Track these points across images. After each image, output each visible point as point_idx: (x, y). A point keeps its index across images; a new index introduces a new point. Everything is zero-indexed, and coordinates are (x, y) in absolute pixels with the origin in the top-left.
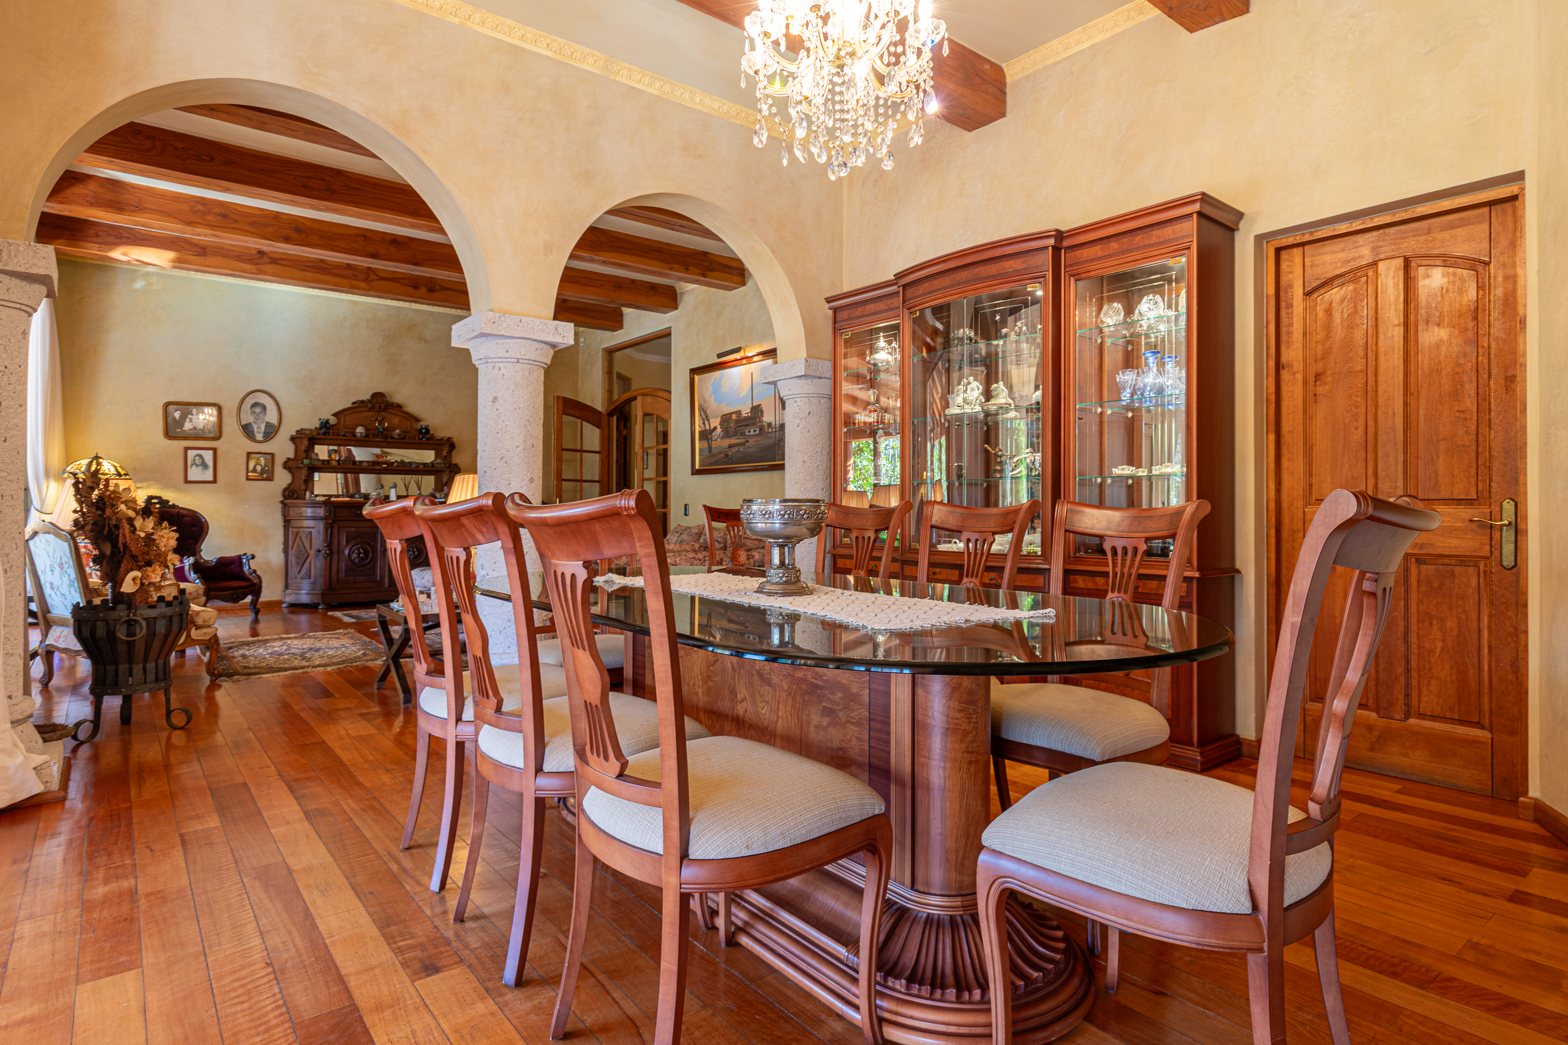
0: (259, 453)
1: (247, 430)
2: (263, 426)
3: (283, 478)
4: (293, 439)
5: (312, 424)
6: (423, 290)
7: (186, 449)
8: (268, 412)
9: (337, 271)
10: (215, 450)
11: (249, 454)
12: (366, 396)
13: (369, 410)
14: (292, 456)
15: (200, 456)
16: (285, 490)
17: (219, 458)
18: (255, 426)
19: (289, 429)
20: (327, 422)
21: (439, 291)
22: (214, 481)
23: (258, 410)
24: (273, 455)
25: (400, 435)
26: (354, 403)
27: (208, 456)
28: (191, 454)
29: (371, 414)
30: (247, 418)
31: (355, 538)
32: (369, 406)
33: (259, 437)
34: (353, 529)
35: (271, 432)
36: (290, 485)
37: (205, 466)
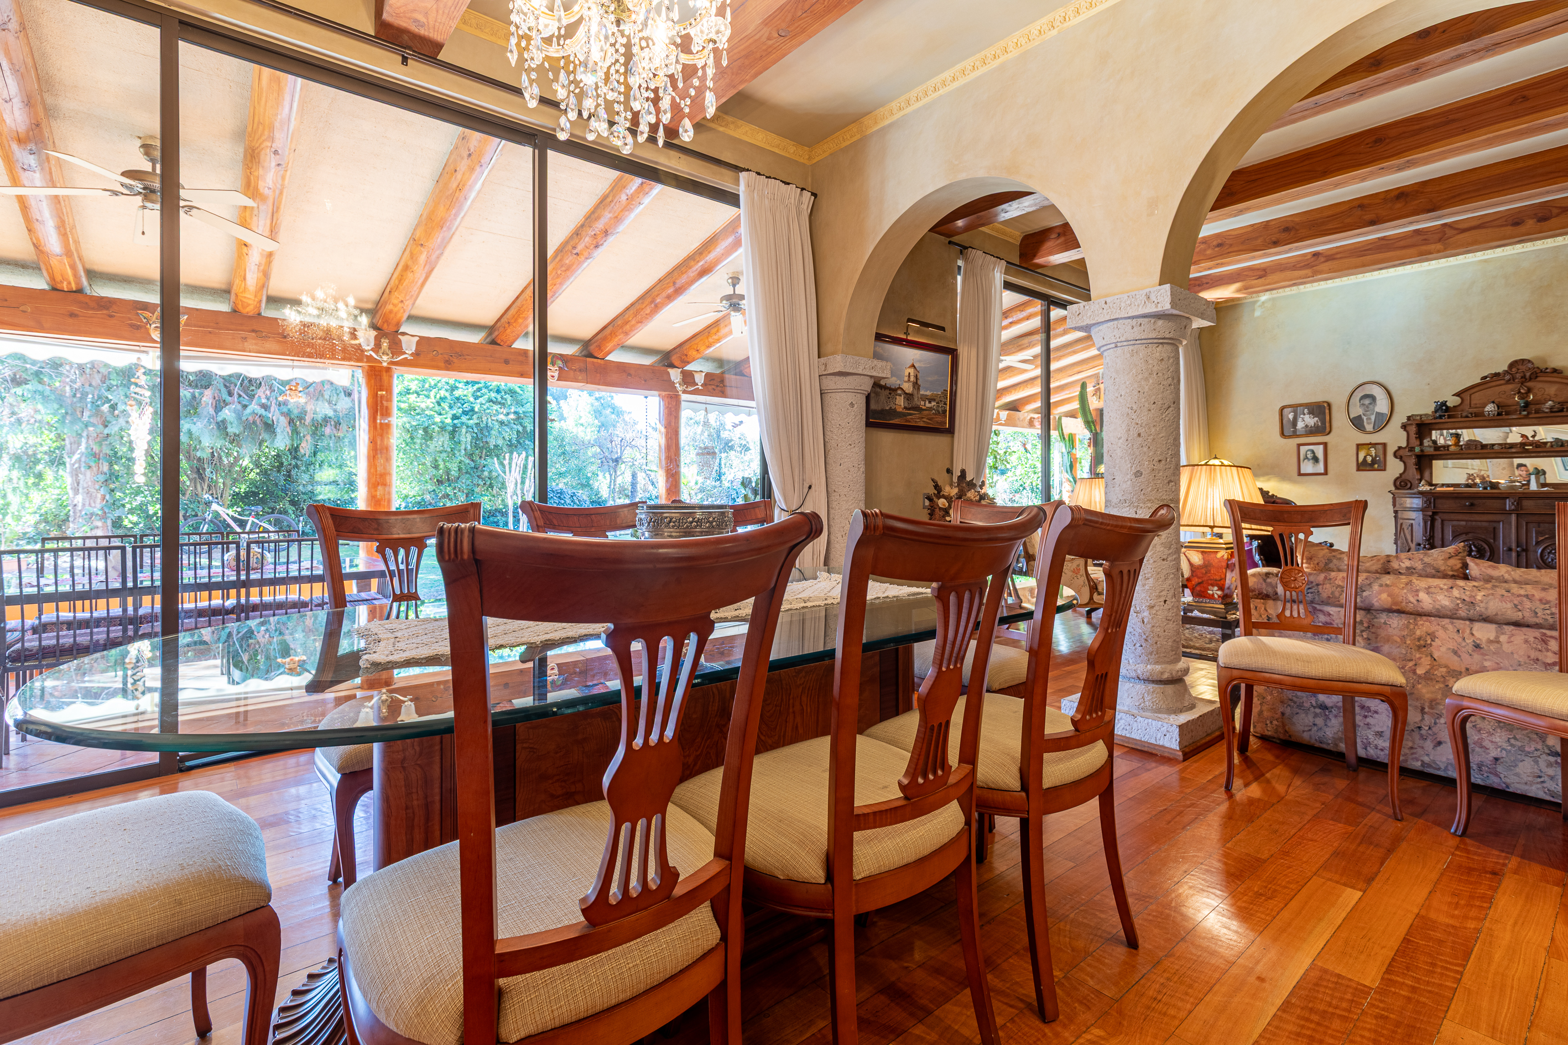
0: (1370, 444)
1: (1357, 423)
2: (1373, 417)
3: (1395, 468)
4: (1404, 427)
5: (1426, 409)
7: (1299, 445)
8: (1378, 402)
10: (1325, 445)
11: (1359, 446)
12: (1502, 367)
13: (1508, 382)
14: (1404, 444)
15: (1313, 452)
16: (1395, 481)
17: (1329, 452)
18: (1365, 418)
19: (1400, 418)
20: (1444, 404)
22: (1326, 473)
23: (1367, 402)
24: (1384, 445)
25: (1551, 408)
26: (1482, 378)
27: (1319, 451)
28: (1303, 449)
29: (1511, 386)
30: (1356, 411)
31: (1467, 534)
32: (1507, 377)
33: (1369, 427)
34: (1464, 523)
36: (1401, 475)
37: (1316, 459)
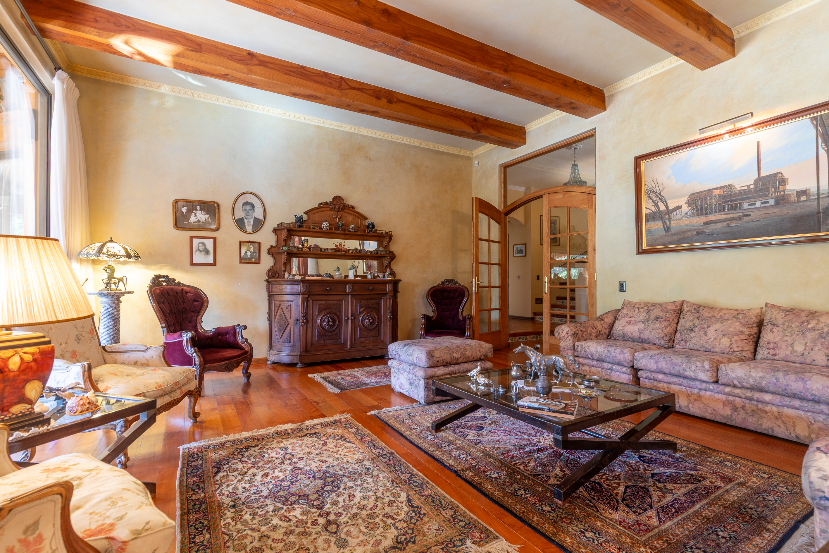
0: (250, 242)
1: (240, 223)
2: (252, 221)
3: (267, 261)
4: (275, 231)
5: (289, 219)
6: (384, 101)
7: (192, 238)
8: (256, 209)
9: (316, 78)
10: (215, 239)
11: (241, 243)
12: (329, 199)
13: (331, 210)
14: (274, 244)
15: (203, 244)
16: (269, 271)
17: (217, 245)
18: (246, 221)
19: (271, 224)
20: (301, 218)
21: (395, 103)
22: (214, 264)
23: (248, 208)
24: (259, 243)
25: (354, 229)
26: (320, 204)
27: (209, 244)
28: (196, 241)
29: (332, 212)
30: (240, 214)
31: (325, 309)
32: (331, 206)
33: (249, 229)
34: (324, 302)
35: (259, 224)
36: (272, 267)
37: (207, 252)
